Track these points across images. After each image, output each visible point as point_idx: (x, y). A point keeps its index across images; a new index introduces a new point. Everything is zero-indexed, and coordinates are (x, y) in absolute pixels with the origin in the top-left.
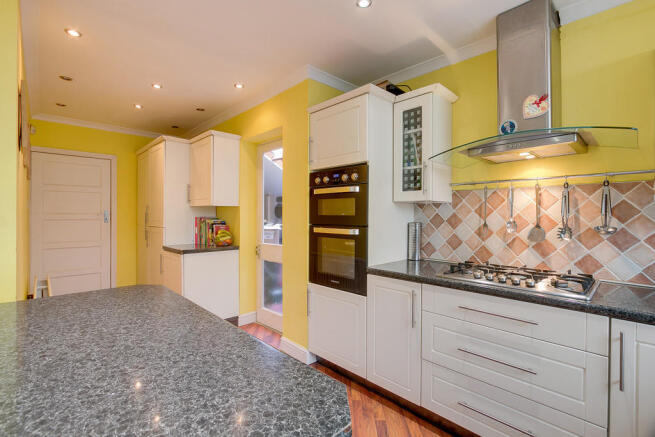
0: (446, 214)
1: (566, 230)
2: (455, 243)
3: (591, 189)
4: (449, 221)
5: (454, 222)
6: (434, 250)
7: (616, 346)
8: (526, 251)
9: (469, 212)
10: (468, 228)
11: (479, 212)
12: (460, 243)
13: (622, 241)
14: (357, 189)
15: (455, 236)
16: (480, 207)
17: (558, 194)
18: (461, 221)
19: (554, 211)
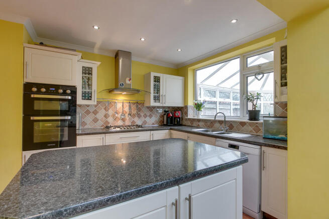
0: (92, 110)
1: (130, 114)
2: (96, 120)
3: (134, 104)
4: (93, 112)
5: (95, 112)
6: (86, 124)
7: (152, 136)
8: (119, 121)
9: (101, 109)
10: (101, 115)
11: (105, 109)
12: (98, 120)
13: (139, 116)
14: (70, 98)
15: (96, 118)
16: (106, 107)
17: (128, 105)
18: (98, 112)
19: (127, 109)
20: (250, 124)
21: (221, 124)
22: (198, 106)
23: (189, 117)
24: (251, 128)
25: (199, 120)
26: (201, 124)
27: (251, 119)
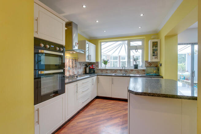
1: (72, 67)
3: (74, 60)
14: (63, 54)
17: (71, 60)
20: (135, 70)
21: (121, 71)
22: (105, 62)
23: (99, 68)
24: (135, 72)
25: (107, 70)
26: (108, 71)
27: (135, 68)
